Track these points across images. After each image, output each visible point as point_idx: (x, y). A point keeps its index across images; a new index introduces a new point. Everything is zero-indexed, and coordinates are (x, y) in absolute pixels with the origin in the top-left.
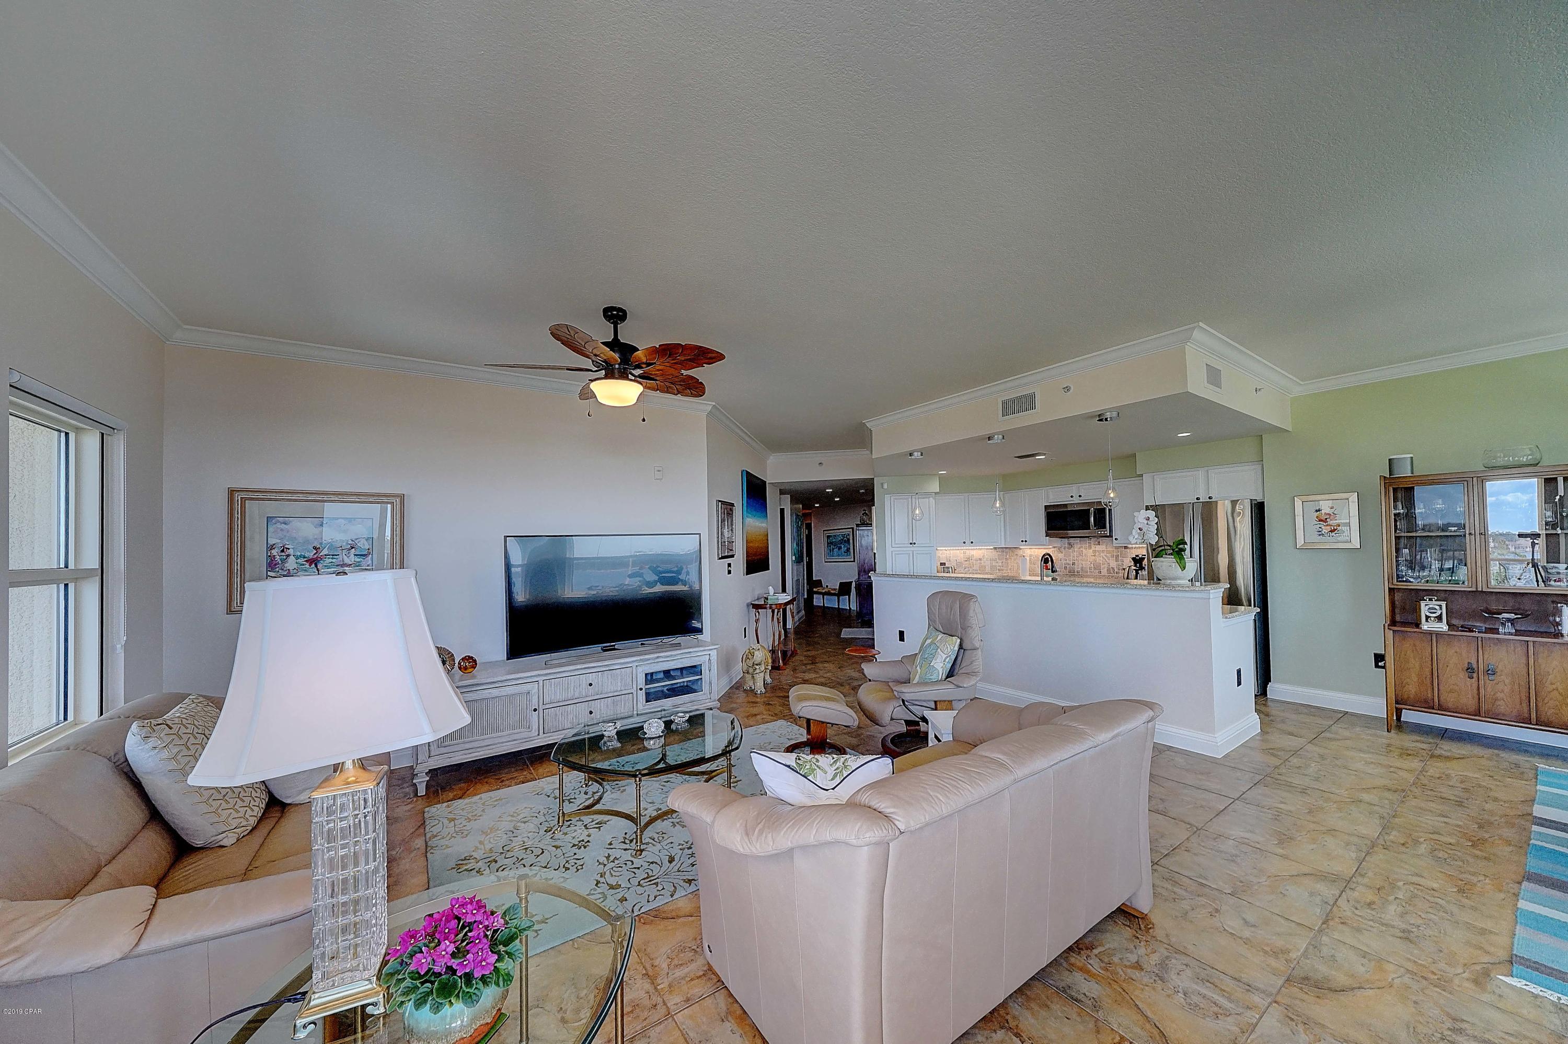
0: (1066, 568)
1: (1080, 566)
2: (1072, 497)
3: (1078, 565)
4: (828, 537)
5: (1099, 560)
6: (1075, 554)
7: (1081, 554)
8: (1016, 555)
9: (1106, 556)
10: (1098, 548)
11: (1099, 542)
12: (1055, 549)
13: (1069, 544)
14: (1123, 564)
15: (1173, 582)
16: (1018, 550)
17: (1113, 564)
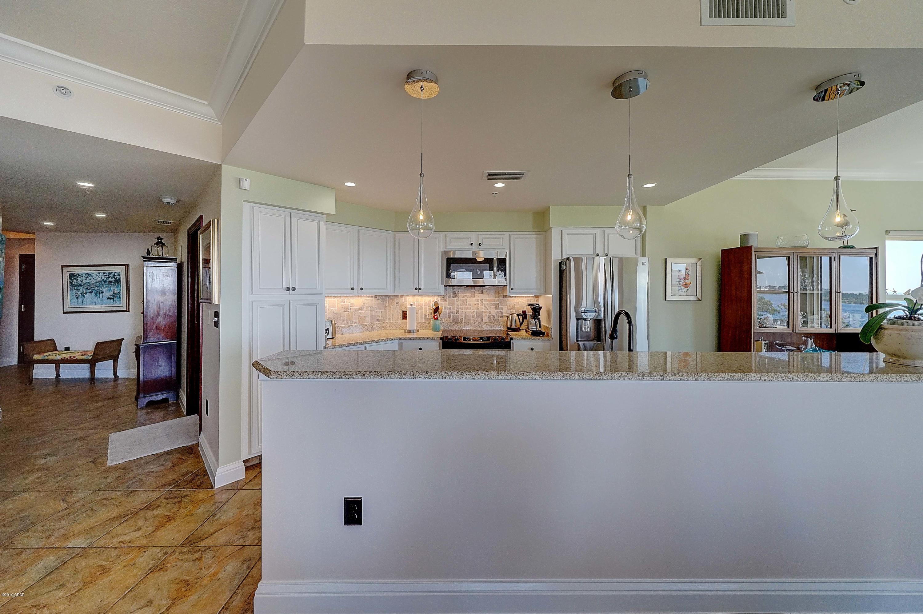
0: (449, 316)
1: (464, 314)
2: (472, 244)
3: (462, 314)
4: (72, 276)
5: (482, 308)
6: (459, 302)
7: (464, 302)
8: (397, 303)
9: (488, 304)
10: (481, 297)
11: (482, 292)
12: (439, 297)
13: (454, 292)
14: (502, 312)
15: (906, 362)
16: (399, 299)
17: (494, 312)
